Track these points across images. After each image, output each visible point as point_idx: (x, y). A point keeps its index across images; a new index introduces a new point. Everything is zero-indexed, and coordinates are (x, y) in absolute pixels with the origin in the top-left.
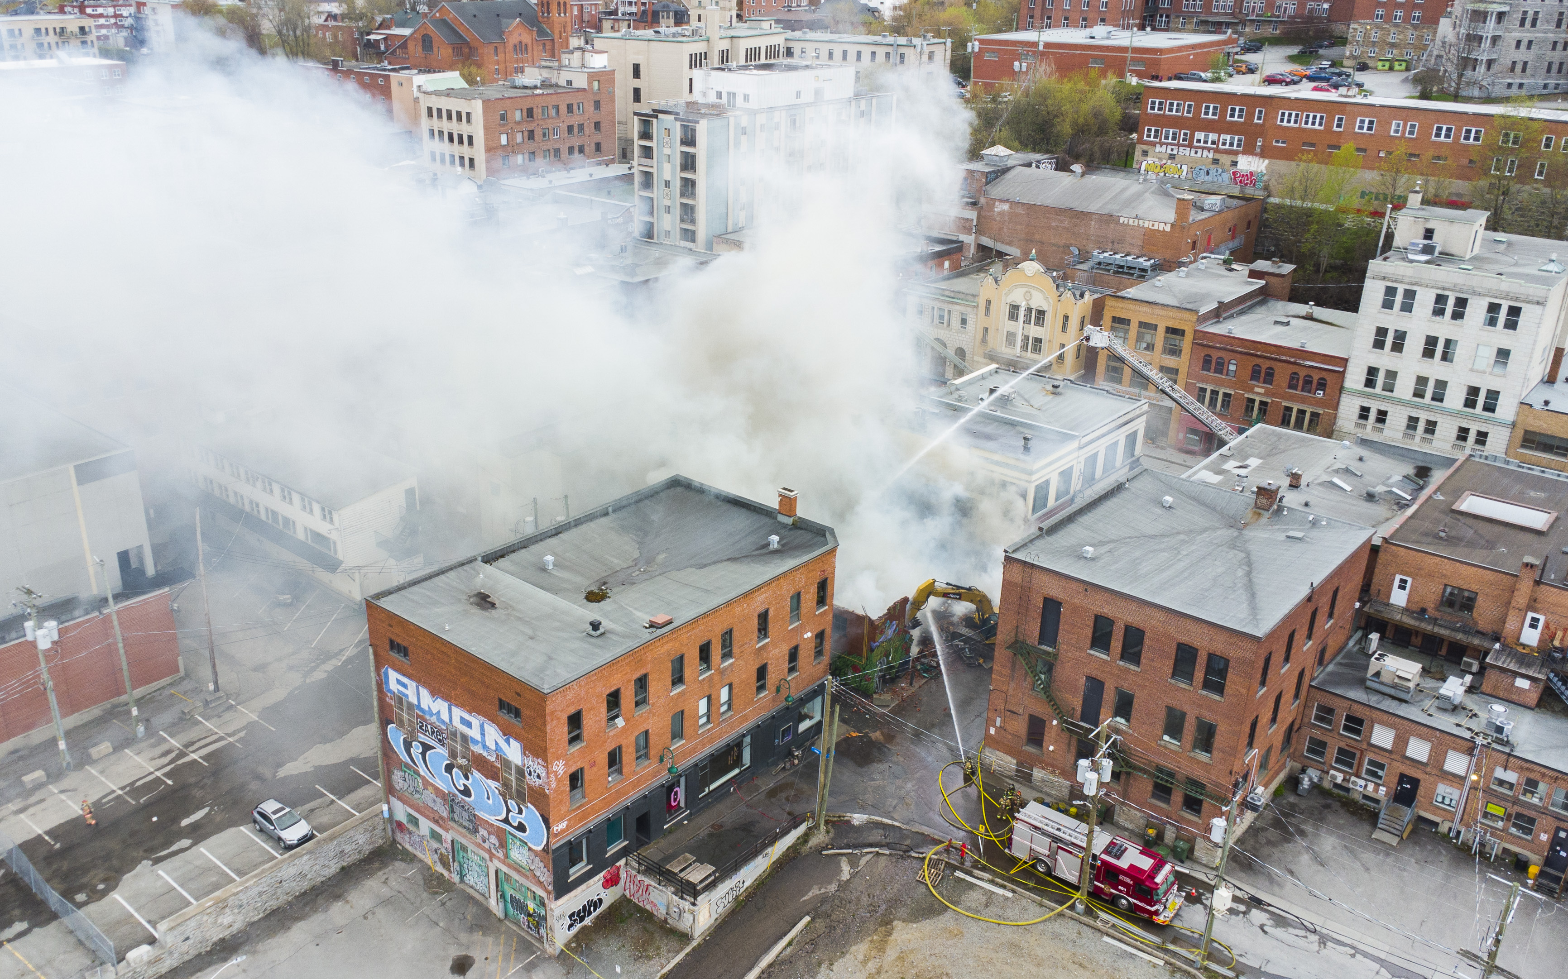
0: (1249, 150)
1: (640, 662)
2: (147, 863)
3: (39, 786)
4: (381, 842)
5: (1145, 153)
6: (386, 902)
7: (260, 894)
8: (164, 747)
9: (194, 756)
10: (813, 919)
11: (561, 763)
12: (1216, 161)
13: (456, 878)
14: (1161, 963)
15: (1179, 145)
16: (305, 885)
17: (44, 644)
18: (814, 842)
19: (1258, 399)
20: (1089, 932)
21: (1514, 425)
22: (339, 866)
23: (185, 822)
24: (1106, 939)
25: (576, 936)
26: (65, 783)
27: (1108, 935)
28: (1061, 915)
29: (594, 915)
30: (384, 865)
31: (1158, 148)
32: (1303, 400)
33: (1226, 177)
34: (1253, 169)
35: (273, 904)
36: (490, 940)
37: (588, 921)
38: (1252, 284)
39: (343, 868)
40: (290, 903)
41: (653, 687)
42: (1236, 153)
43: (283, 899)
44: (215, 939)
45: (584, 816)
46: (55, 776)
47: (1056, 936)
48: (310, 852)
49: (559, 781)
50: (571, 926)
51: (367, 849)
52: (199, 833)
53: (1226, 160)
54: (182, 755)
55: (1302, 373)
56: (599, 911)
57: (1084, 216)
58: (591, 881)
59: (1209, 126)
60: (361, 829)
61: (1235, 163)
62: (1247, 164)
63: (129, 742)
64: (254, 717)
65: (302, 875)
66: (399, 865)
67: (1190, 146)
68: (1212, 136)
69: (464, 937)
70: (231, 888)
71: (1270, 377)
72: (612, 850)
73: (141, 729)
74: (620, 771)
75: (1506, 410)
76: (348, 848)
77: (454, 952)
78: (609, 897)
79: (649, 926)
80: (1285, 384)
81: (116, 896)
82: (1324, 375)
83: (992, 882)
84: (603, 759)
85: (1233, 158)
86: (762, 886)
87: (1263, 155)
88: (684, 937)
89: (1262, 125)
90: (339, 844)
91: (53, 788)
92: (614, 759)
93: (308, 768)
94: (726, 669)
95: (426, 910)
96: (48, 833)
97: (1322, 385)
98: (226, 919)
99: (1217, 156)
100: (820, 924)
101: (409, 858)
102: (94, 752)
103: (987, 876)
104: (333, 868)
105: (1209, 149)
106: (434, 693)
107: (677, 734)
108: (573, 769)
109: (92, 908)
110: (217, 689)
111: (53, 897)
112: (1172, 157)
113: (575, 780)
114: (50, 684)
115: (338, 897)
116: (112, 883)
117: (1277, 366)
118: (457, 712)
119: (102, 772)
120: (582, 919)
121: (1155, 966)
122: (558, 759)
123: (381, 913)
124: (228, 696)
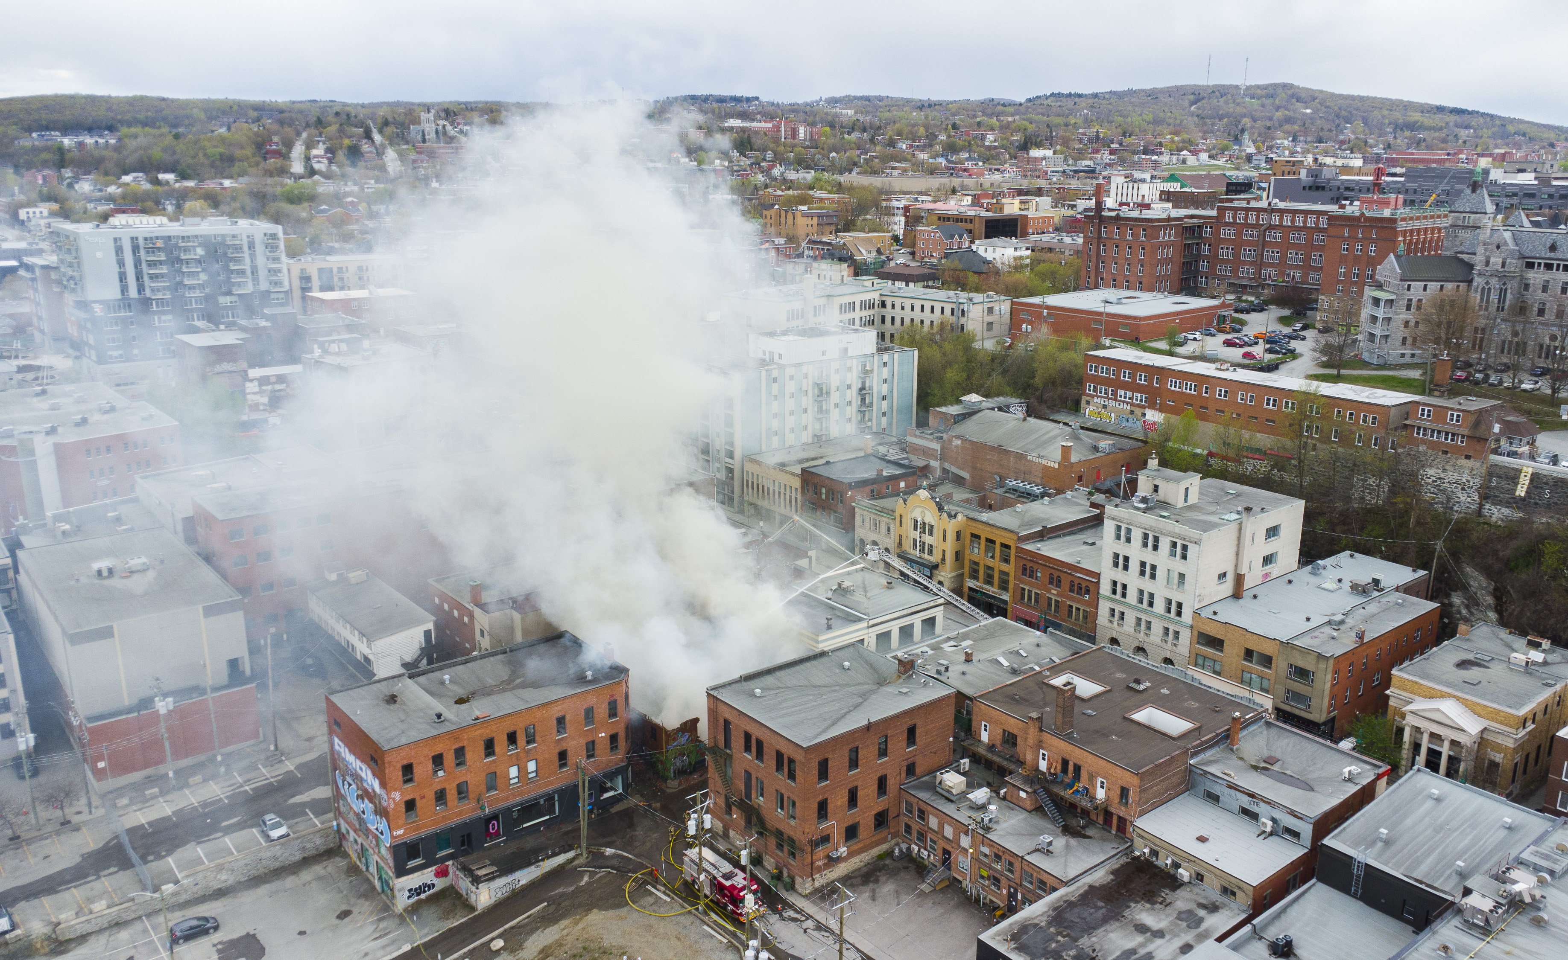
0: (1152, 406)
1: (457, 738)
2: (193, 843)
3: (154, 797)
4: (332, 845)
5: (1088, 403)
6: (320, 878)
7: (246, 865)
8: (233, 781)
9: (247, 788)
10: (549, 905)
11: (398, 794)
12: (1132, 412)
13: (364, 869)
14: (725, 941)
15: (1109, 399)
16: (277, 864)
17: (163, 711)
18: (576, 862)
19: (1054, 598)
20: (698, 921)
21: (1192, 627)
22: (302, 856)
23: (224, 824)
24: (705, 927)
25: (413, 905)
26: (168, 797)
27: (708, 925)
28: (690, 912)
29: (428, 893)
30: (329, 858)
31: (1096, 400)
32: (1078, 601)
33: (1139, 424)
34: (1155, 419)
35: (255, 872)
36: (367, 903)
37: (423, 896)
38: (1090, 512)
39: (304, 858)
40: (266, 874)
41: (469, 755)
42: (1144, 407)
43: (262, 871)
44: (215, 887)
45: (418, 828)
46: (162, 793)
47: (678, 923)
48: (282, 844)
49: (396, 804)
50: (409, 897)
51: (322, 848)
52: (228, 830)
53: (1138, 411)
54: (242, 786)
55: (1076, 582)
56: (432, 891)
57: (1007, 452)
58: (426, 871)
59: (1126, 386)
60: (318, 835)
61: (1144, 415)
62: (1152, 416)
63: (214, 777)
64: (292, 768)
65: (275, 858)
66: (338, 859)
67: (1115, 399)
68: (1129, 394)
69: (353, 900)
70: (229, 859)
71: (1058, 584)
72: (441, 854)
73: (222, 769)
74: (445, 804)
75: (1187, 616)
76: (308, 846)
77: (344, 907)
78: (440, 884)
79: (457, 902)
80: (1067, 589)
81: (170, 860)
82: (1087, 583)
83: (664, 893)
84: (431, 795)
85: (1141, 410)
86: (533, 885)
87: (1161, 410)
88: (473, 909)
89: (1158, 388)
90: (302, 842)
91: (161, 800)
92: (441, 797)
93: (308, 799)
94: (531, 749)
95: (340, 884)
96: (148, 823)
97: (1088, 591)
98: (223, 877)
99: (1133, 409)
100: (552, 909)
101: (346, 855)
102: (191, 780)
103: (663, 889)
104: (298, 856)
105: (1127, 403)
106: (350, 751)
107: (491, 787)
108: (408, 798)
109: (154, 864)
110: (276, 748)
111: (134, 857)
112: (1105, 407)
113: (410, 805)
114: (166, 735)
115: (294, 873)
116: (170, 852)
117: (1063, 576)
118: (358, 762)
119: (191, 793)
120: (418, 894)
121: (721, 942)
122: (395, 790)
123: (314, 884)
124: (282, 755)
